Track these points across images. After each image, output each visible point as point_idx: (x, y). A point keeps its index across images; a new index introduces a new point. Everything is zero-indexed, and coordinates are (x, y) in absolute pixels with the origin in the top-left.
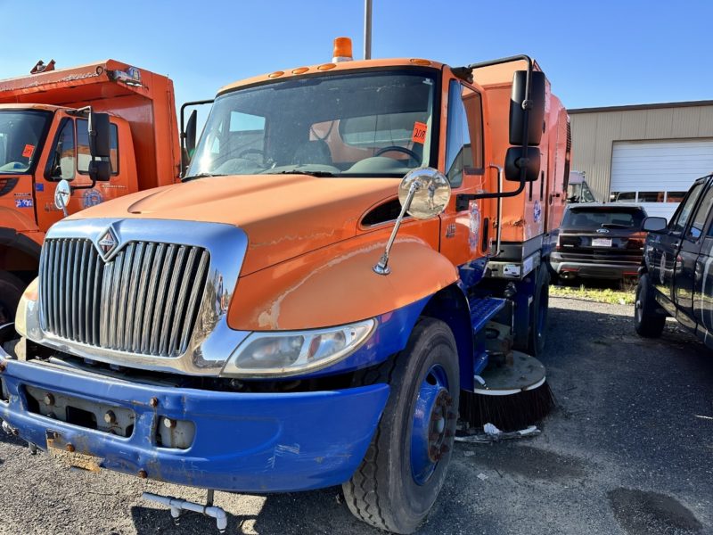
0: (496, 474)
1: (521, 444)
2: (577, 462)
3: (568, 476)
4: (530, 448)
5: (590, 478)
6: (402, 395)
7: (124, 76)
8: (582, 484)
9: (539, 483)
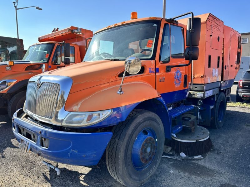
0: (177, 172)
1: (193, 161)
2: (213, 171)
3: (207, 176)
4: (196, 163)
5: (216, 178)
6: (126, 137)
7: (76, 31)
8: (211, 180)
9: (193, 177)
